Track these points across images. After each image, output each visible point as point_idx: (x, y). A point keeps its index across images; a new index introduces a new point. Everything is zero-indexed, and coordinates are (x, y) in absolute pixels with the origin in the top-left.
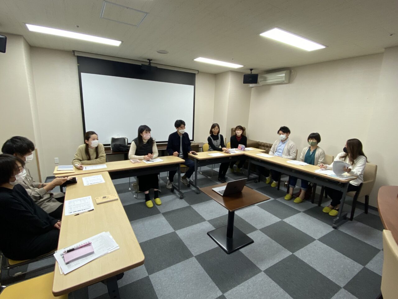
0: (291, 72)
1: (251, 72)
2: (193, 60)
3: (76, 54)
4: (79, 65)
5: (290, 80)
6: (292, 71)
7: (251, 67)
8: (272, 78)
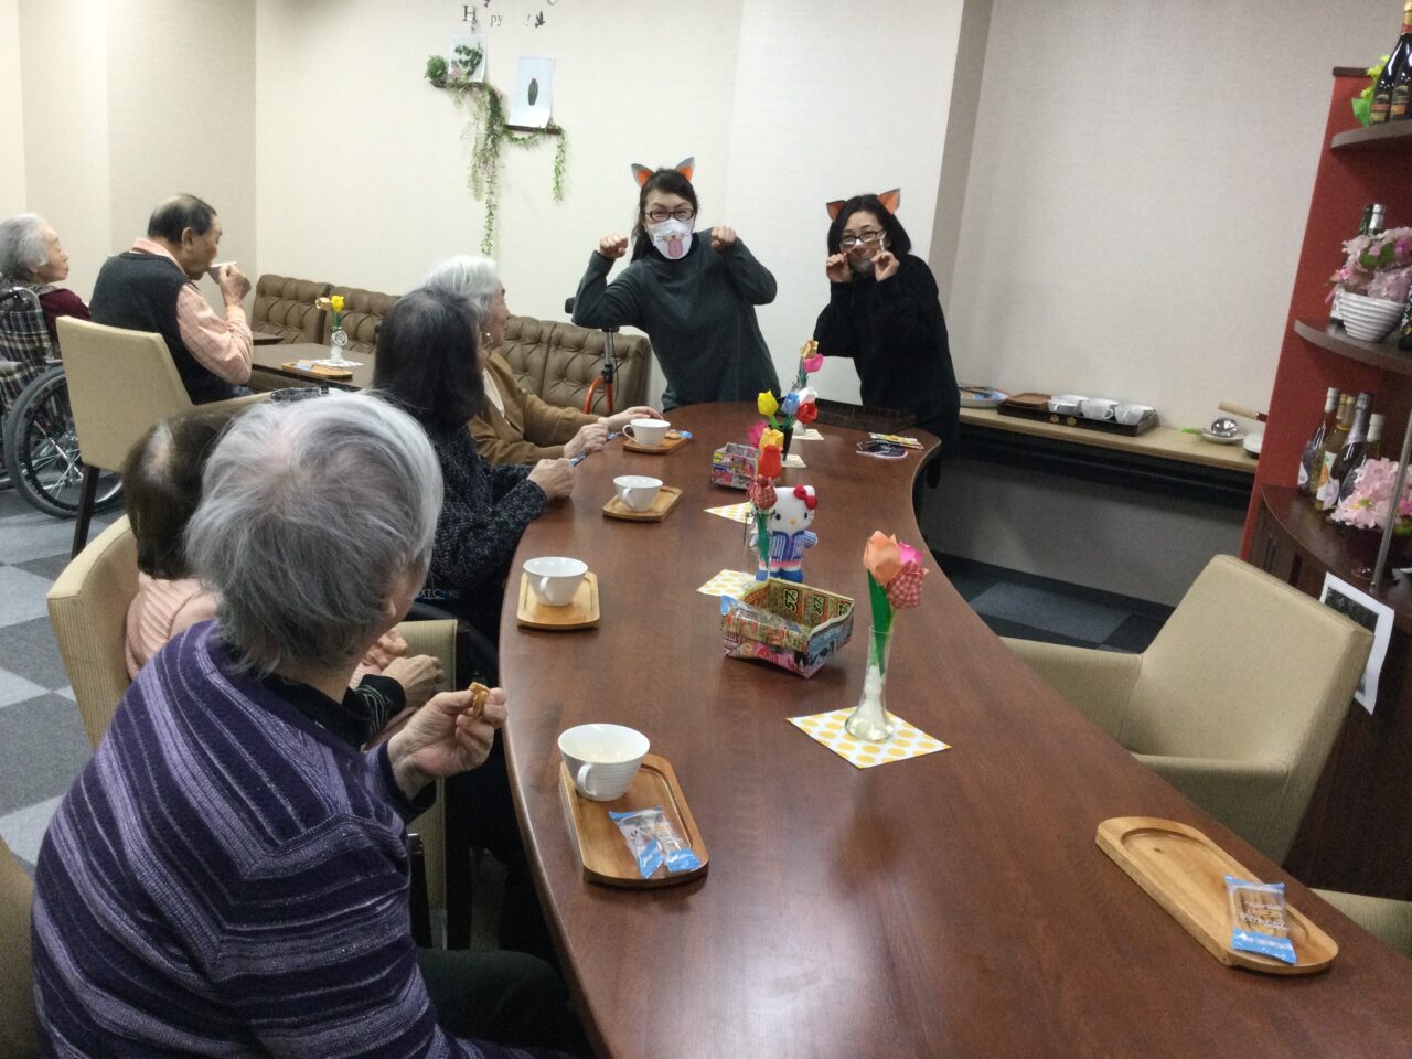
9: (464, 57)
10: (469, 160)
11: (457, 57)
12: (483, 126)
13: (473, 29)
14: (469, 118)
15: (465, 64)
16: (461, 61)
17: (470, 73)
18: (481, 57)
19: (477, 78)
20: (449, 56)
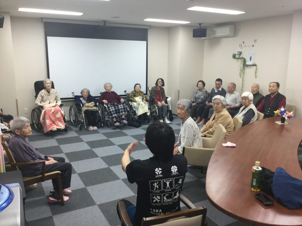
0: (235, 26)
1: (200, 27)
2: (143, 20)
3: (44, 20)
4: (45, 30)
5: (235, 33)
6: (237, 25)
7: (200, 22)
8: (220, 32)
9: (239, 53)
10: (239, 71)
11: (237, 53)
12: (242, 65)
13: (241, 48)
14: (239, 64)
15: (239, 54)
16: (238, 54)
17: (240, 56)
18: (242, 53)
19: (241, 57)
20: (236, 53)
